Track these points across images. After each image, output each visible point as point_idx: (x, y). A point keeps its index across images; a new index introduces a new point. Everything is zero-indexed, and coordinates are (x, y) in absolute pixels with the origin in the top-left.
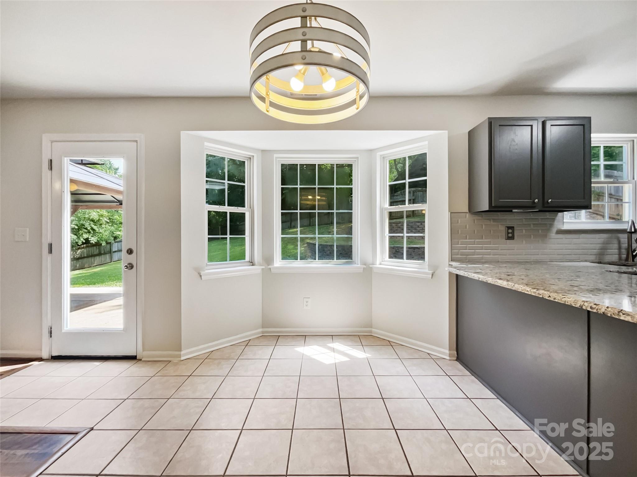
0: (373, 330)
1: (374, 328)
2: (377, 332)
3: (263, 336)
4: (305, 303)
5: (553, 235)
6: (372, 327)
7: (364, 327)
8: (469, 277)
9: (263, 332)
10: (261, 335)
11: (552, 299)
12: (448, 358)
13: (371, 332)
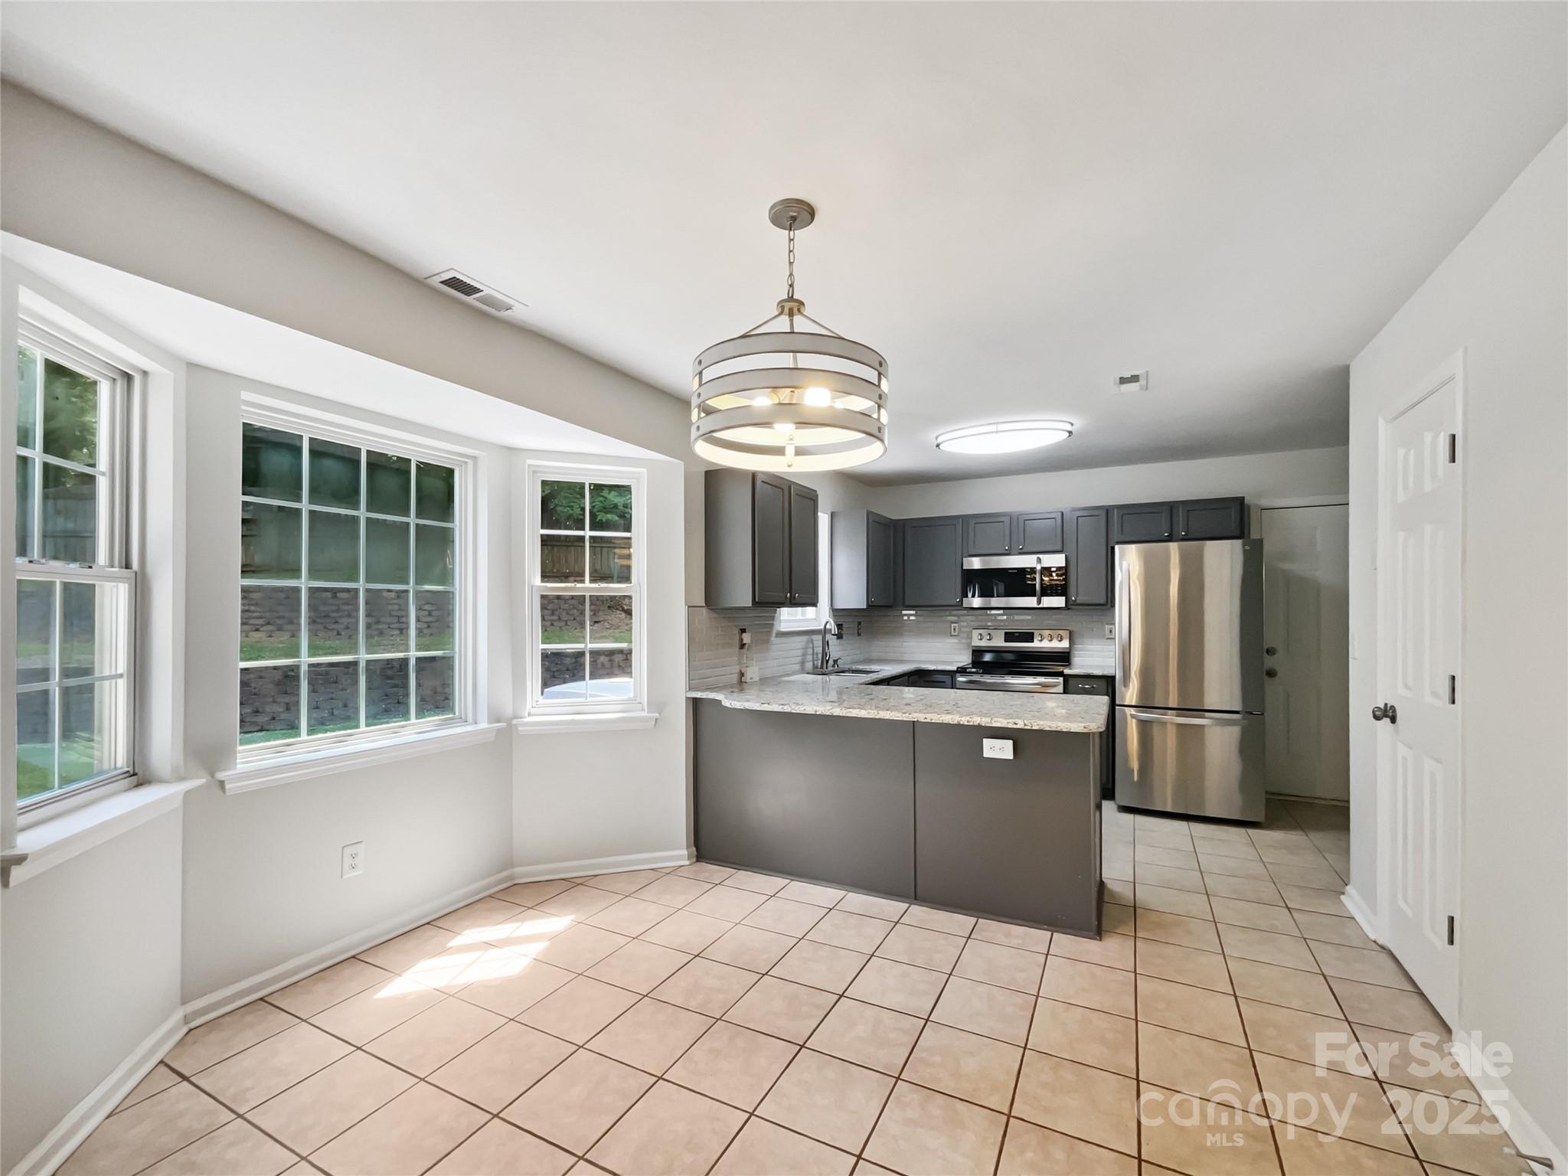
0: (517, 870)
1: (519, 866)
2: (525, 872)
3: (191, 1030)
4: (348, 861)
5: (773, 639)
6: (512, 865)
7: (499, 872)
8: (793, 711)
9: (186, 1019)
10: (185, 1029)
11: (928, 720)
12: (687, 863)
13: (511, 877)
